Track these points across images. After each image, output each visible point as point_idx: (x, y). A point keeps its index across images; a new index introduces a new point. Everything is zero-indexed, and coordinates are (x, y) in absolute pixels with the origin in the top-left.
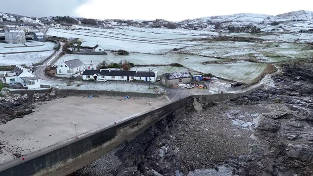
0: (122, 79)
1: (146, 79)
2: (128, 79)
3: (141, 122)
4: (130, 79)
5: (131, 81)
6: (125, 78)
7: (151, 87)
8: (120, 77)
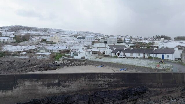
0: (139, 57)
1: (163, 56)
2: (144, 56)
3: (67, 84)
4: (146, 56)
5: (146, 58)
6: (142, 55)
7: (154, 62)
8: (137, 54)
